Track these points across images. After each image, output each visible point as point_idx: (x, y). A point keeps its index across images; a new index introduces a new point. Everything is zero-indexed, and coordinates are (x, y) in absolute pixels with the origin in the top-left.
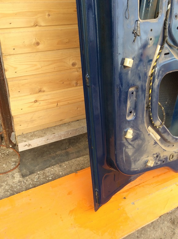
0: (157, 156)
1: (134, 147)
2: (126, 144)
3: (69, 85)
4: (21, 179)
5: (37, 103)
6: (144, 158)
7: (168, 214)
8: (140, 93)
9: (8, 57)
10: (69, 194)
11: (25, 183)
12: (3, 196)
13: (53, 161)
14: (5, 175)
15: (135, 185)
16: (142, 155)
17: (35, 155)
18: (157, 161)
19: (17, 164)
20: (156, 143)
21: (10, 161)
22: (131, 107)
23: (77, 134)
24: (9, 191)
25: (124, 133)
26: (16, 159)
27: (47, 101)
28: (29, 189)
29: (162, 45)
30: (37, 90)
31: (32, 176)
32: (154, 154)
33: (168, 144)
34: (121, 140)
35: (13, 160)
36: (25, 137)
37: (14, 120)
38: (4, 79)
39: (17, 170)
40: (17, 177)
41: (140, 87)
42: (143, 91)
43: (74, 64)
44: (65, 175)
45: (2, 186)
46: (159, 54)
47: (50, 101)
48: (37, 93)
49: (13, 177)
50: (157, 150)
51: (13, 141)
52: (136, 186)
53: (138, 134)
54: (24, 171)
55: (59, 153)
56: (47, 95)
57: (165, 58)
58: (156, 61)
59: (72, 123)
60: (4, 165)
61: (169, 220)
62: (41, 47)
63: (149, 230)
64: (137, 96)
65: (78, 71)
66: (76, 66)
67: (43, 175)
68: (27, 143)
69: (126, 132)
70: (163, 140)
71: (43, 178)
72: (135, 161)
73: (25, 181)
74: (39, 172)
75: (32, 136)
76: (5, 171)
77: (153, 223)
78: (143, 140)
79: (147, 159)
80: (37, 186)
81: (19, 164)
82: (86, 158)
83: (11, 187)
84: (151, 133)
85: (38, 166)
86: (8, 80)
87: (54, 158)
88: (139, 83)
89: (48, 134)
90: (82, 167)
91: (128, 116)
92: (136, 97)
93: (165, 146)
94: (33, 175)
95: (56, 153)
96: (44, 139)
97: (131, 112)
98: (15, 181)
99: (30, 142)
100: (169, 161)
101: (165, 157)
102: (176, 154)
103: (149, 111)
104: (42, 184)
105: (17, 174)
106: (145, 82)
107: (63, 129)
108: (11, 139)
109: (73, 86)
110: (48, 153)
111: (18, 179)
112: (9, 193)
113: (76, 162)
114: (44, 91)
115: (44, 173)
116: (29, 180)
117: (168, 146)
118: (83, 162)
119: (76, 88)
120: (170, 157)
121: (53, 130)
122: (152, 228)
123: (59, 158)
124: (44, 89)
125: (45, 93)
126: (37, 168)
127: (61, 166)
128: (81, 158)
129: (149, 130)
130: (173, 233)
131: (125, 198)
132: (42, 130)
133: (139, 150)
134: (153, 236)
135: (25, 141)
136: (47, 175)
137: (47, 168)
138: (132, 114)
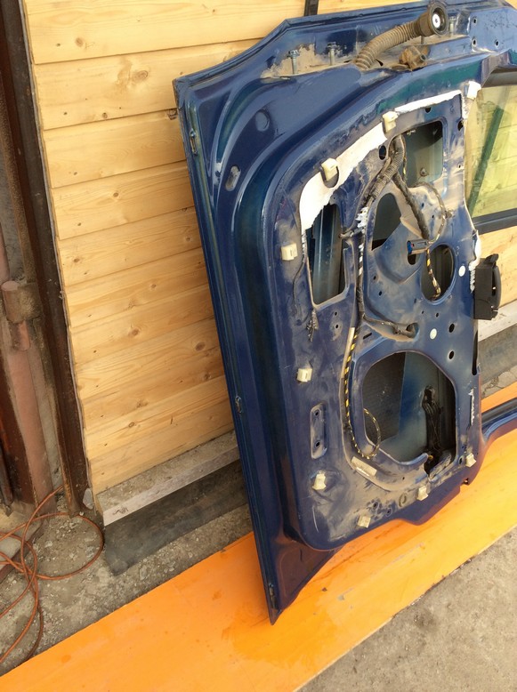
0: (375, 505)
1: (330, 500)
2: (316, 498)
3: (194, 382)
4: (112, 579)
5: (135, 427)
6: (351, 515)
7: (408, 608)
8: (330, 410)
9: (84, 366)
10: (216, 596)
11: (123, 587)
12: (83, 619)
13: (170, 531)
14: (79, 575)
15: (341, 560)
16: (347, 511)
17: (134, 526)
18: (376, 515)
19: (98, 548)
20: (369, 483)
21: (81, 545)
22: (316, 437)
23: (216, 468)
24: (95, 608)
25: (310, 482)
26: (93, 537)
27: (152, 420)
28: (133, 600)
29: (357, 325)
30: (135, 404)
31: (134, 570)
32: (369, 503)
33: (394, 478)
34: (306, 494)
35: (87, 540)
36: (113, 495)
37: (92, 467)
38: (74, 402)
39: (99, 562)
40: (105, 576)
41: (329, 402)
42: (335, 405)
43: (199, 347)
44: (201, 559)
45: (77, 599)
46: (354, 341)
47: (158, 417)
48: (134, 410)
49: (96, 579)
50: (373, 495)
51: (88, 505)
52: (345, 561)
53: (335, 476)
54: (116, 562)
55: (180, 512)
56: (151, 409)
57: (365, 342)
58: (350, 354)
59: (203, 448)
60: (72, 556)
61: (412, 618)
62: (140, 336)
63: (376, 644)
64: (325, 416)
65: (207, 355)
66: (204, 349)
67: (156, 565)
68: (118, 507)
69: (314, 480)
70: (382, 474)
71: (157, 572)
72: (336, 523)
73: (121, 583)
74: (145, 560)
75: (126, 490)
76: (75, 568)
77: (382, 629)
78: (346, 483)
79: (357, 514)
80: (148, 590)
81: (102, 549)
82: (236, 514)
83: (96, 600)
84: (358, 468)
85: (142, 548)
86: (83, 402)
87: (171, 525)
88: (326, 397)
89: (157, 481)
90: (232, 534)
91: (314, 452)
92: (324, 418)
93: (388, 483)
94: (134, 567)
95: (177, 514)
96: (151, 493)
97: (318, 444)
98: (102, 585)
99: (125, 504)
100: (399, 508)
101: (390, 503)
102: (411, 492)
103: (350, 434)
104: (158, 585)
105: (101, 570)
106: (337, 390)
107: (186, 465)
108: (84, 502)
109: (201, 382)
110: (159, 516)
111: (106, 580)
112: (95, 613)
113: (218, 526)
114: (146, 404)
115: (156, 560)
116: (129, 580)
117: (395, 481)
118: (232, 524)
119: (207, 383)
120: (400, 500)
121: (166, 470)
122: (381, 640)
123: (183, 522)
124: (147, 400)
125: (148, 407)
126: (140, 551)
127: (187, 539)
128: (227, 517)
129: (354, 464)
130: (421, 643)
131: (325, 590)
132: (144, 474)
133: (341, 504)
134: (385, 654)
135: (116, 504)
136: (163, 563)
137: (160, 548)
138: (321, 446)
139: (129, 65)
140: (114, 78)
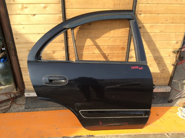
4: (24, 109)
14: (20, 106)
37: (25, 83)
38: (20, 68)
68: (28, 94)
105: (24, 106)
139: (23, 6)
140: (21, 7)
